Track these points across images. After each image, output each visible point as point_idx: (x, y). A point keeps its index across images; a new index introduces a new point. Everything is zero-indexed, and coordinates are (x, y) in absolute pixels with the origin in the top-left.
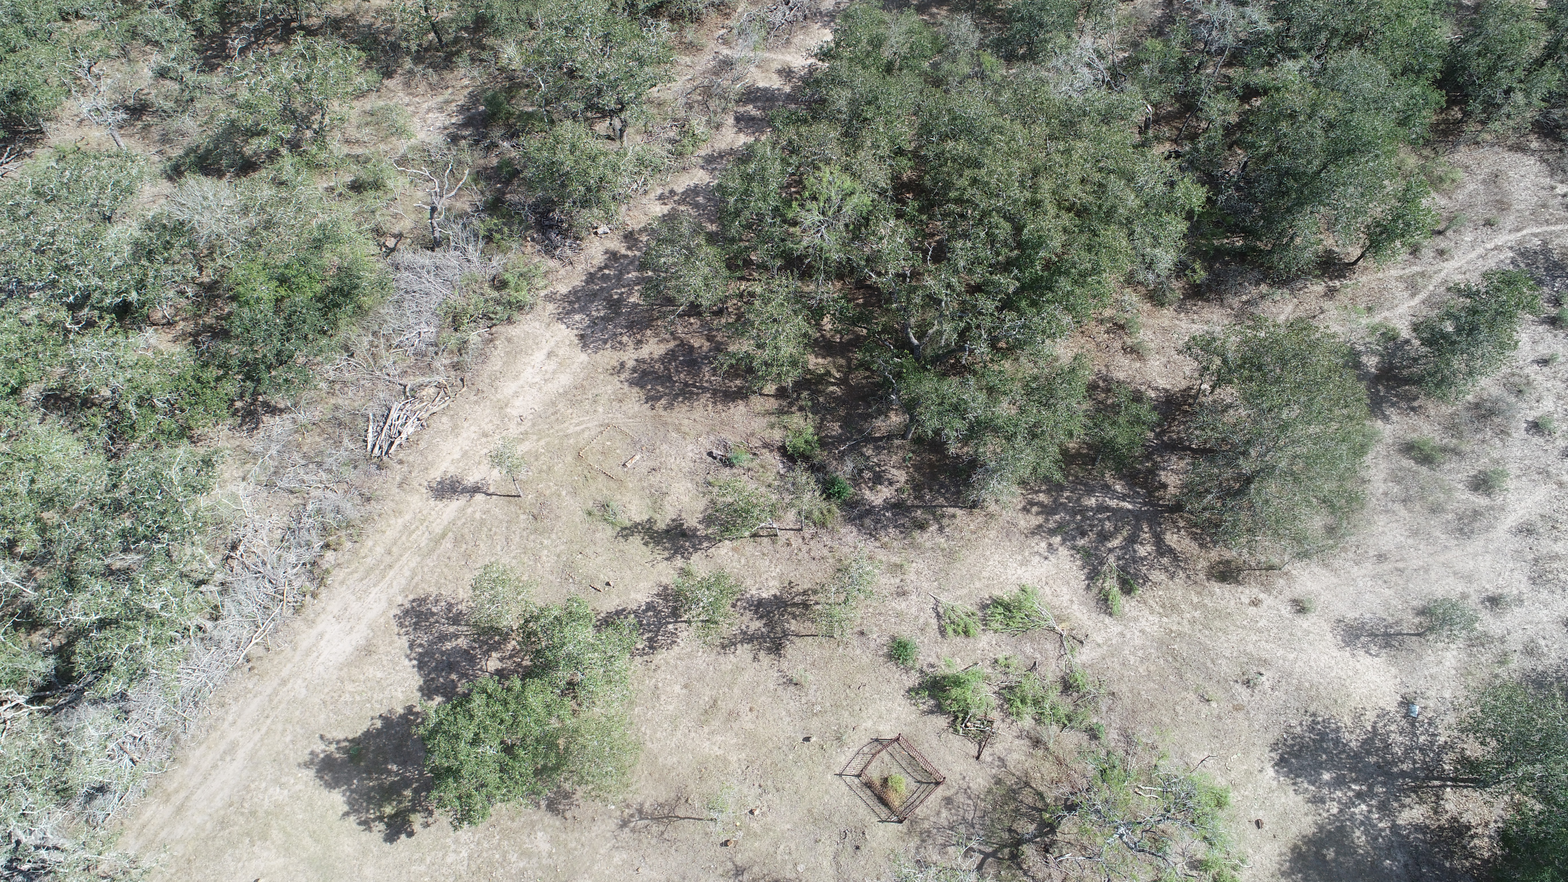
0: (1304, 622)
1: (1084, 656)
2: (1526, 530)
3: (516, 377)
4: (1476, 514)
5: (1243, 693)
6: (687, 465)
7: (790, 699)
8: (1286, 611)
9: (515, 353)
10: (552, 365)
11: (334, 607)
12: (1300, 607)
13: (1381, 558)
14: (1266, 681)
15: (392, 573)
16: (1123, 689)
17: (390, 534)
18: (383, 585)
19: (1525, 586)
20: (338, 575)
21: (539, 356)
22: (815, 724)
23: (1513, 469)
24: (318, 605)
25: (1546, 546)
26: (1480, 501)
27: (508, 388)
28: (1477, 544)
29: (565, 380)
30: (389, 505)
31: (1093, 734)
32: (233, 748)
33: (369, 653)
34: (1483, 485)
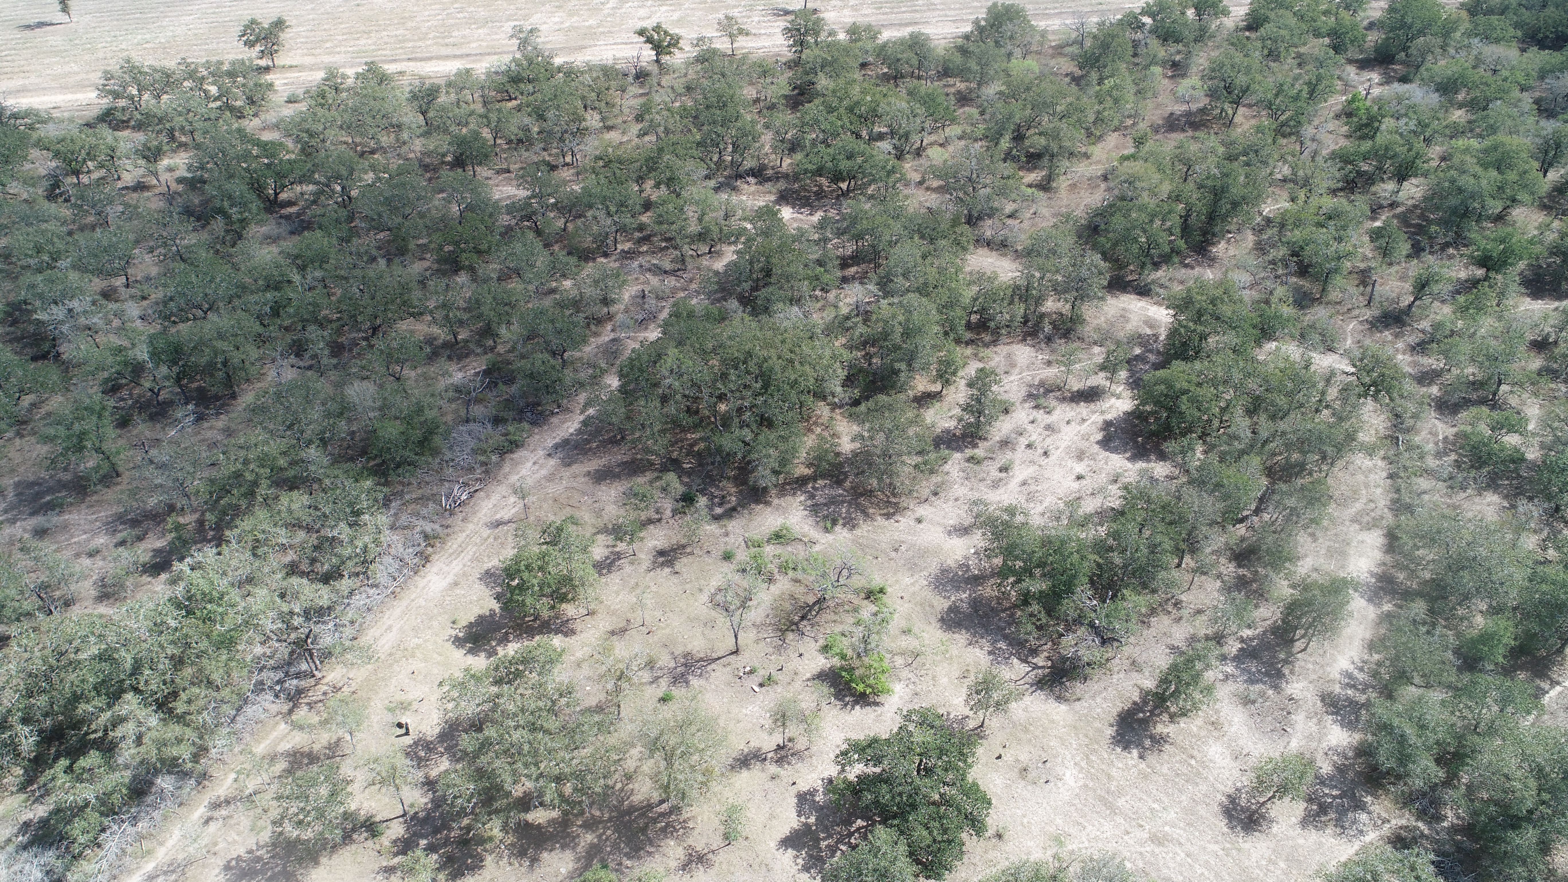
0: (922, 526)
1: (817, 548)
2: (1024, 483)
3: (518, 473)
4: (1001, 480)
5: (893, 554)
6: (612, 499)
7: (675, 579)
8: (912, 523)
9: (516, 464)
10: (536, 467)
11: (435, 569)
12: (919, 521)
13: (956, 500)
14: (904, 548)
15: (463, 554)
17: (460, 540)
20: (434, 558)
21: (529, 464)
22: (688, 586)
23: (1017, 462)
24: (426, 570)
25: (1033, 488)
26: (1004, 475)
27: (514, 478)
28: (1001, 490)
29: (544, 472)
30: (457, 529)
32: (390, 628)
33: (457, 585)
34: (1004, 469)
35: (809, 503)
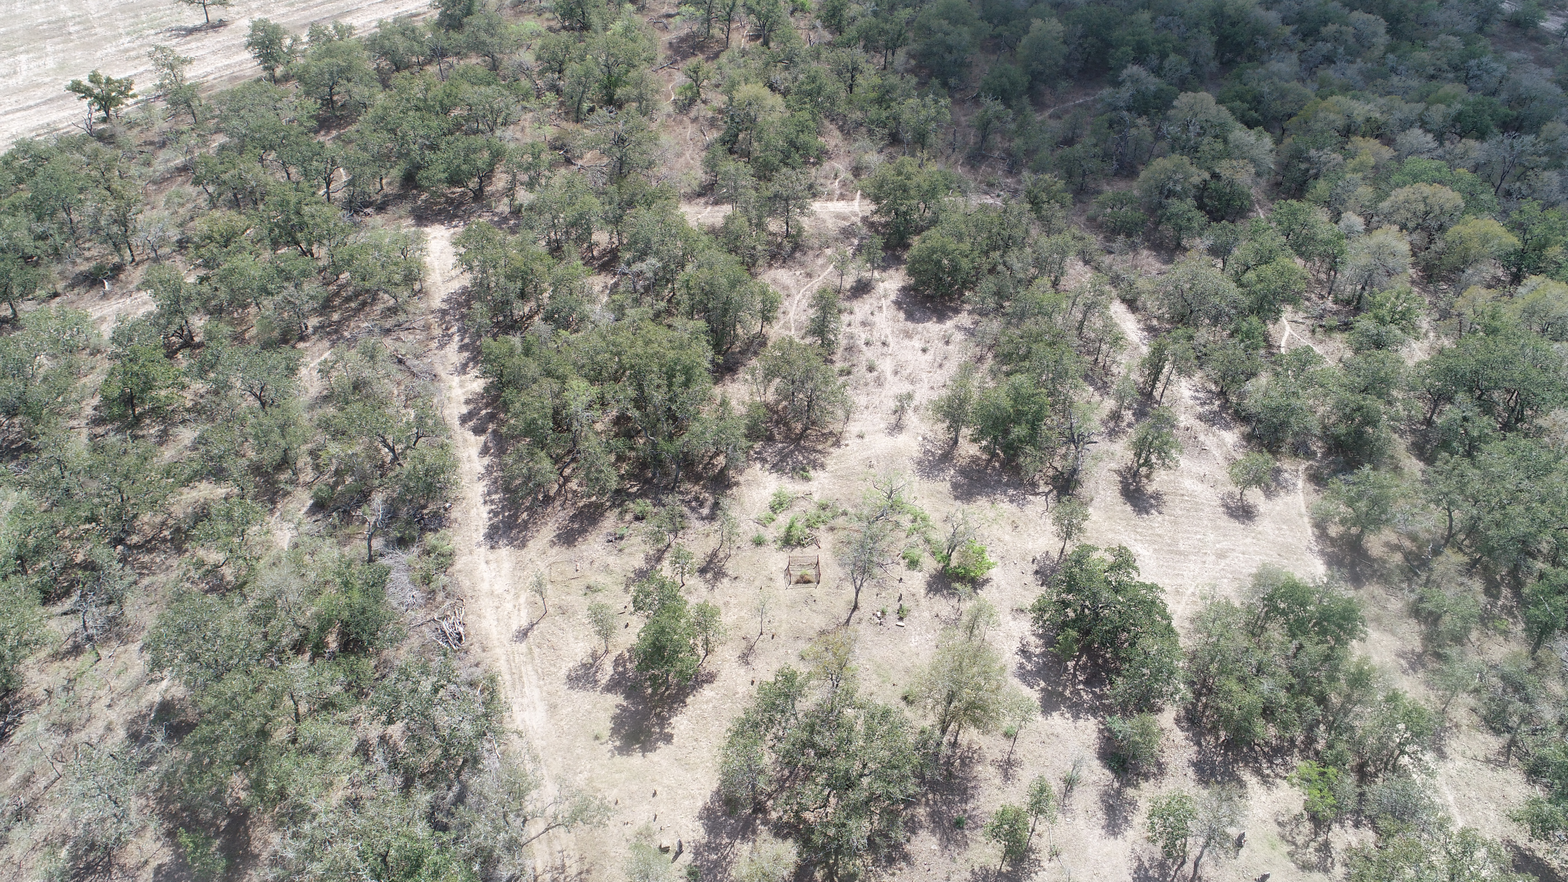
0: (867, 439)
2: (896, 373)
3: (483, 580)
4: (878, 378)
5: (872, 471)
6: (603, 552)
7: (741, 584)
8: (858, 441)
9: (469, 573)
10: (493, 565)
11: (515, 708)
12: (861, 436)
13: (867, 408)
14: (874, 462)
15: (525, 679)
16: (838, 496)
17: (505, 668)
18: (526, 685)
19: (911, 387)
20: (502, 698)
21: (482, 566)
22: (757, 583)
23: (874, 359)
25: (905, 373)
26: (875, 374)
27: (485, 587)
28: (887, 386)
29: (507, 565)
30: (489, 660)
31: (845, 513)
33: (555, 707)
34: (871, 369)
35: (767, 466)
